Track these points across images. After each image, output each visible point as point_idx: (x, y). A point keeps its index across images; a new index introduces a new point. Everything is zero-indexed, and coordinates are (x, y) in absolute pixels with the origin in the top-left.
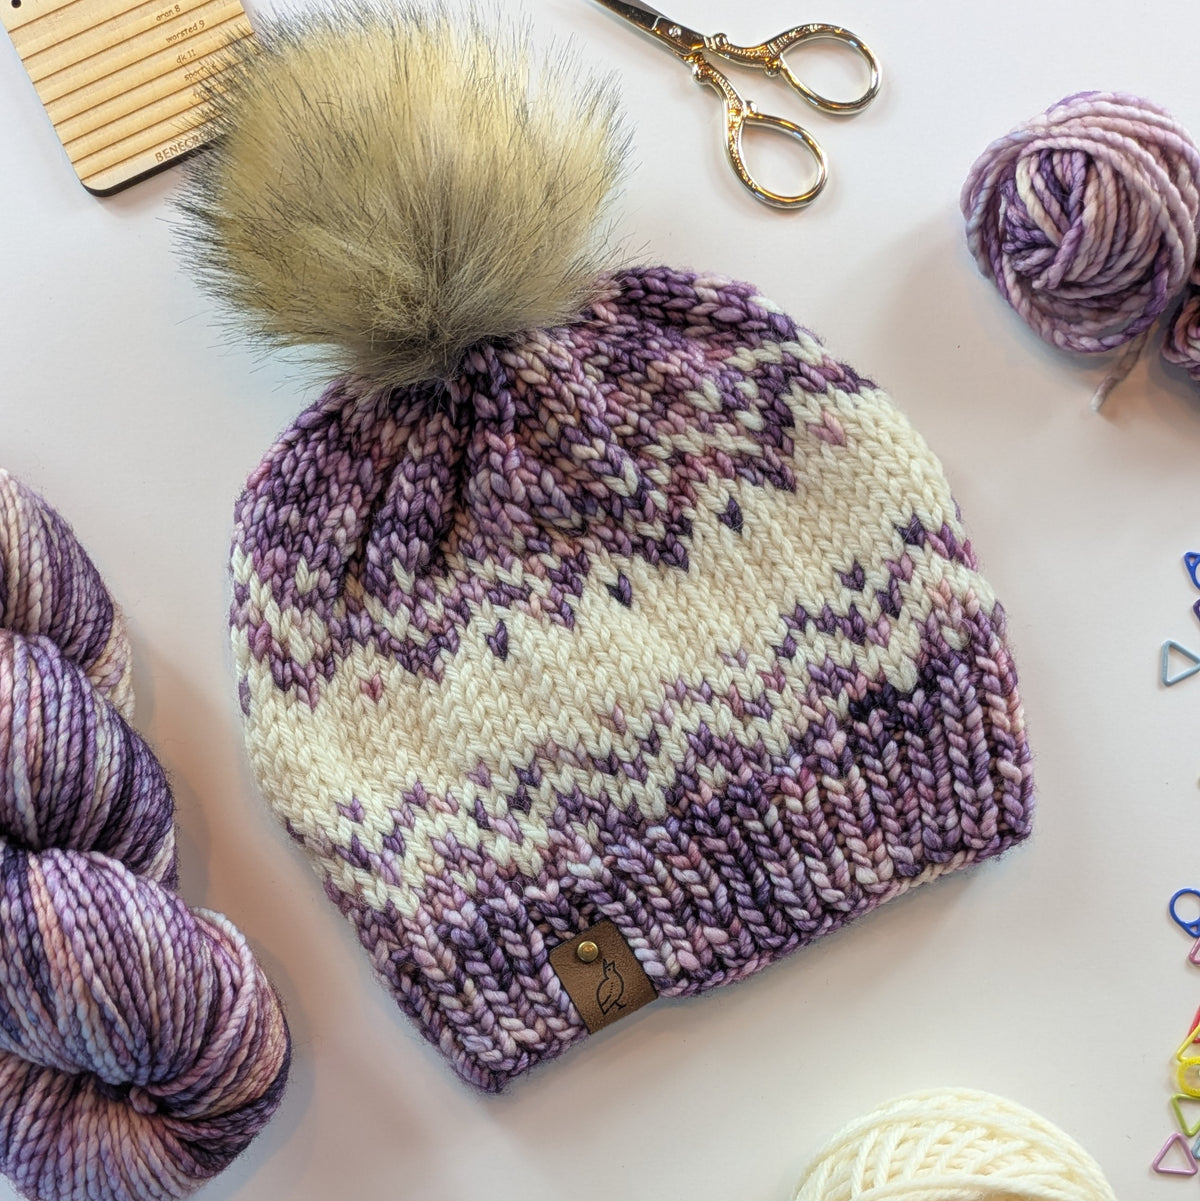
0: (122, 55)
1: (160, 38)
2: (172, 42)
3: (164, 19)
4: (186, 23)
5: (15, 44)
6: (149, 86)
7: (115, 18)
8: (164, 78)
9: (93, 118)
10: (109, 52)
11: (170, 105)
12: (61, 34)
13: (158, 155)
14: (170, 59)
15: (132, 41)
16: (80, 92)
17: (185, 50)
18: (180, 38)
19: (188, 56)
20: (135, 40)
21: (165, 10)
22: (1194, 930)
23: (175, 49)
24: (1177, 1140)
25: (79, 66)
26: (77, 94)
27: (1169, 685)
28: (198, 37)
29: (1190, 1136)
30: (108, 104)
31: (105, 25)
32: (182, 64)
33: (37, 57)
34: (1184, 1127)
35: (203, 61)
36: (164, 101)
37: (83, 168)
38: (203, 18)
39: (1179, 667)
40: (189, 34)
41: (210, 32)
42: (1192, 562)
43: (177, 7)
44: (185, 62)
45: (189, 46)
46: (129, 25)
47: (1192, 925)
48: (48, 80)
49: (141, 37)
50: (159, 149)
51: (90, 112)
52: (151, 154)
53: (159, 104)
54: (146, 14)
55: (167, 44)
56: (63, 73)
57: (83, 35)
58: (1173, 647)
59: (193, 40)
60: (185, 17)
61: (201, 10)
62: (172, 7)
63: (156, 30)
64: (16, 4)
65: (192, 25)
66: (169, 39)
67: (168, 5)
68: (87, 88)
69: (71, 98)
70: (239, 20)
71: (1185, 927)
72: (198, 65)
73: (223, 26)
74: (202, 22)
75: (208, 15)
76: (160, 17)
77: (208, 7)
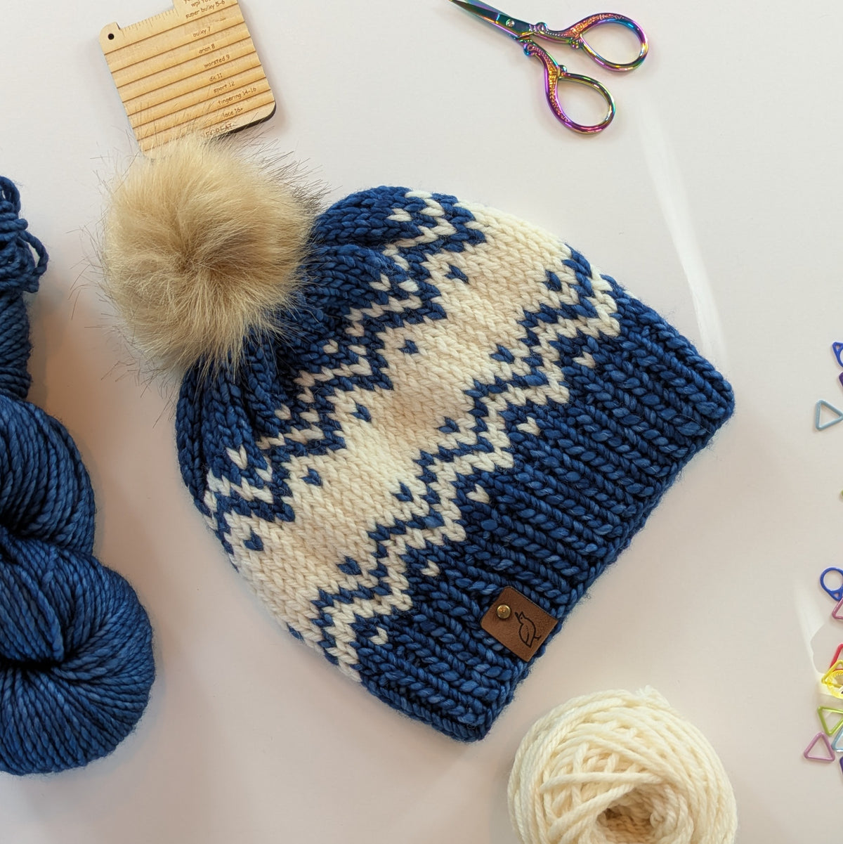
0: (175, 74)
1: (200, 64)
2: (209, 67)
3: (204, 52)
4: (218, 56)
5: (108, 62)
6: (191, 94)
7: (172, 50)
8: (200, 90)
9: (154, 112)
10: (167, 71)
14: (205, 78)
15: (182, 65)
16: (146, 95)
17: (215, 73)
18: (213, 65)
19: (217, 77)
20: (185, 64)
21: (206, 46)
22: (837, 596)
23: (209, 72)
25: (147, 79)
26: (144, 97)
27: (820, 429)
28: (225, 66)
29: (829, 734)
30: (164, 104)
31: (167, 54)
32: (213, 82)
33: (122, 71)
34: (825, 728)
35: (226, 82)
36: (199, 105)
37: (143, 144)
38: (229, 54)
39: (827, 418)
40: (219, 63)
41: (233, 62)
42: (838, 349)
43: (213, 45)
44: (215, 81)
46: (182, 54)
47: (835, 592)
48: (127, 87)
49: (188, 63)
51: (152, 109)
54: (193, 48)
55: (204, 68)
56: (137, 83)
57: (151, 60)
58: (824, 404)
59: (219, 68)
60: (218, 52)
61: (228, 48)
62: (210, 45)
63: (198, 59)
64: (111, 37)
65: (221, 57)
66: (206, 66)
67: (207, 44)
68: (152, 93)
69: (141, 98)
70: (251, 55)
71: (831, 593)
72: (223, 83)
73: (242, 59)
74: (228, 56)
75: (232, 52)
76: (201, 51)
77: (233, 47)
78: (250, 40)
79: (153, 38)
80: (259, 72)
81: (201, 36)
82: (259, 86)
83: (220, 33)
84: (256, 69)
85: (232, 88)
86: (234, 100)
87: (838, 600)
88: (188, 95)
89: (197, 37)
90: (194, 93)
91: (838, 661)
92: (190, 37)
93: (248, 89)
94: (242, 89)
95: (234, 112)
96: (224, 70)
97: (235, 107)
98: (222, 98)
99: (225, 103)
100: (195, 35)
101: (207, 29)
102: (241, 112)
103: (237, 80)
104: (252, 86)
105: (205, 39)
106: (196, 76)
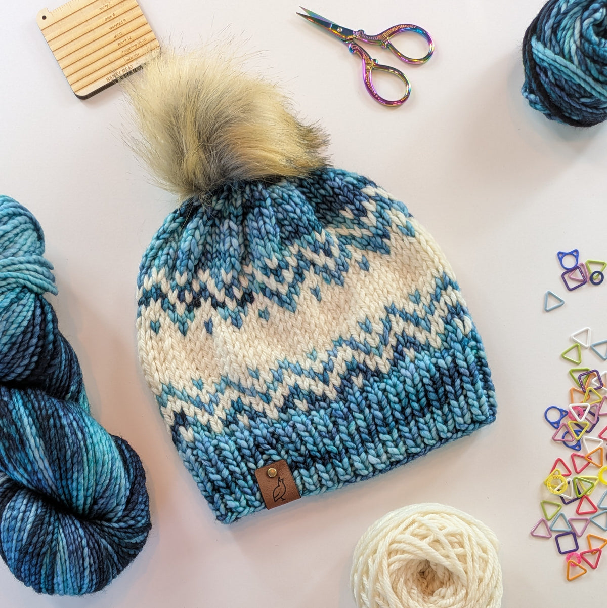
0: (90, 37)
1: (106, 28)
2: (112, 30)
3: (108, 20)
4: (118, 21)
5: (44, 35)
6: (103, 49)
7: (87, 21)
8: (108, 46)
10: (85, 36)
11: (112, 57)
12: (64, 29)
13: (108, 79)
14: (111, 37)
15: (95, 30)
16: (73, 54)
17: (117, 33)
18: (116, 27)
19: (119, 35)
21: (109, 15)
22: (556, 425)
23: (113, 32)
24: (543, 522)
25: (72, 43)
26: (71, 55)
27: (548, 311)
28: (123, 27)
29: (549, 520)
30: (85, 58)
33: (54, 40)
34: (546, 515)
35: (126, 37)
36: (109, 56)
37: (75, 87)
38: (125, 18)
39: (552, 303)
40: (119, 26)
41: (128, 24)
42: (561, 256)
43: (114, 14)
44: (117, 38)
45: (119, 31)
46: (94, 23)
47: (555, 423)
48: (59, 50)
49: (98, 28)
50: (108, 76)
51: (78, 62)
52: (105, 78)
53: (107, 57)
54: (100, 18)
56: (65, 47)
57: (74, 30)
58: (550, 294)
59: (121, 28)
60: (117, 18)
61: (124, 15)
62: (112, 14)
63: (104, 25)
64: (44, 18)
65: (120, 21)
66: (111, 28)
67: (110, 14)
68: (76, 52)
69: (69, 56)
70: (141, 18)
71: (552, 424)
72: (123, 39)
73: (134, 21)
74: (125, 20)
75: (127, 17)
76: (106, 19)
77: (127, 13)
78: (138, 7)
79: (73, 15)
80: (147, 28)
81: (106, 8)
82: (148, 37)
83: (117, 6)
84: (145, 26)
85: (130, 41)
86: (132, 49)
87: (557, 428)
88: (100, 50)
89: (102, 10)
90: (105, 48)
91: (556, 469)
92: (98, 11)
93: (141, 40)
94: (137, 41)
95: (133, 57)
96: (124, 30)
97: (134, 53)
98: (124, 49)
99: (127, 52)
100: (101, 9)
101: (109, 4)
102: (138, 56)
103: (133, 35)
104: (143, 38)
105: (108, 11)
106: (105, 37)
